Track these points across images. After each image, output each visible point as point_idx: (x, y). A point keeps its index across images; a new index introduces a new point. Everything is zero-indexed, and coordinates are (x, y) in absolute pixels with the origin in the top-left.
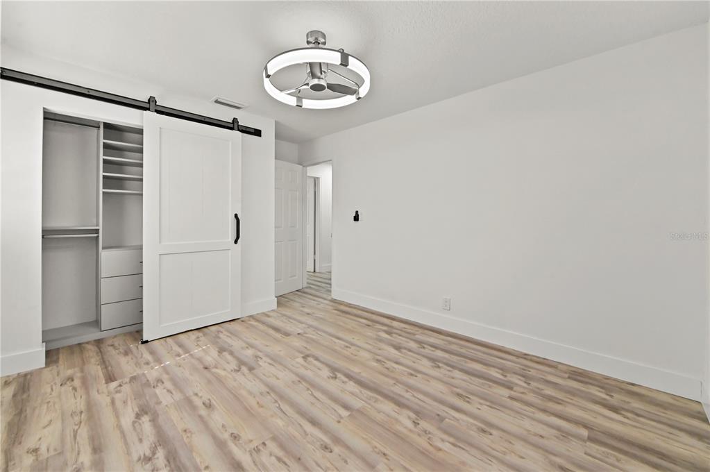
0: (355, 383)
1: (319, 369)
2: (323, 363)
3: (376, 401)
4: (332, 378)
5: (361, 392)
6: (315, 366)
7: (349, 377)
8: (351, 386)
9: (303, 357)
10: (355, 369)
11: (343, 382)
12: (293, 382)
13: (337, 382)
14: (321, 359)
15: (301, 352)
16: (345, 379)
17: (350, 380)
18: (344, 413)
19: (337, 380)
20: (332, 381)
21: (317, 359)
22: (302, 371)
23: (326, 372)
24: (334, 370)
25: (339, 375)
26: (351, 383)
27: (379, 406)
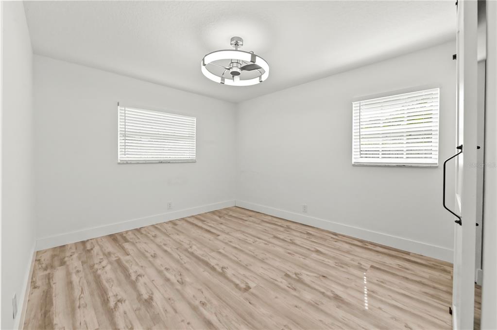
0: (210, 264)
1: (234, 275)
2: (232, 282)
3: (202, 255)
4: (225, 268)
5: (209, 259)
6: (238, 278)
7: (213, 269)
8: (213, 262)
9: (249, 288)
10: (206, 274)
11: (218, 265)
12: (251, 265)
13: (221, 265)
14: (233, 286)
15: (253, 294)
16: (216, 267)
17: (213, 267)
18: (221, 251)
19: (222, 266)
20: (226, 266)
21: (237, 285)
22: (248, 274)
23: (229, 273)
24: (223, 274)
25: (220, 270)
26: (213, 264)
27: (201, 252)
